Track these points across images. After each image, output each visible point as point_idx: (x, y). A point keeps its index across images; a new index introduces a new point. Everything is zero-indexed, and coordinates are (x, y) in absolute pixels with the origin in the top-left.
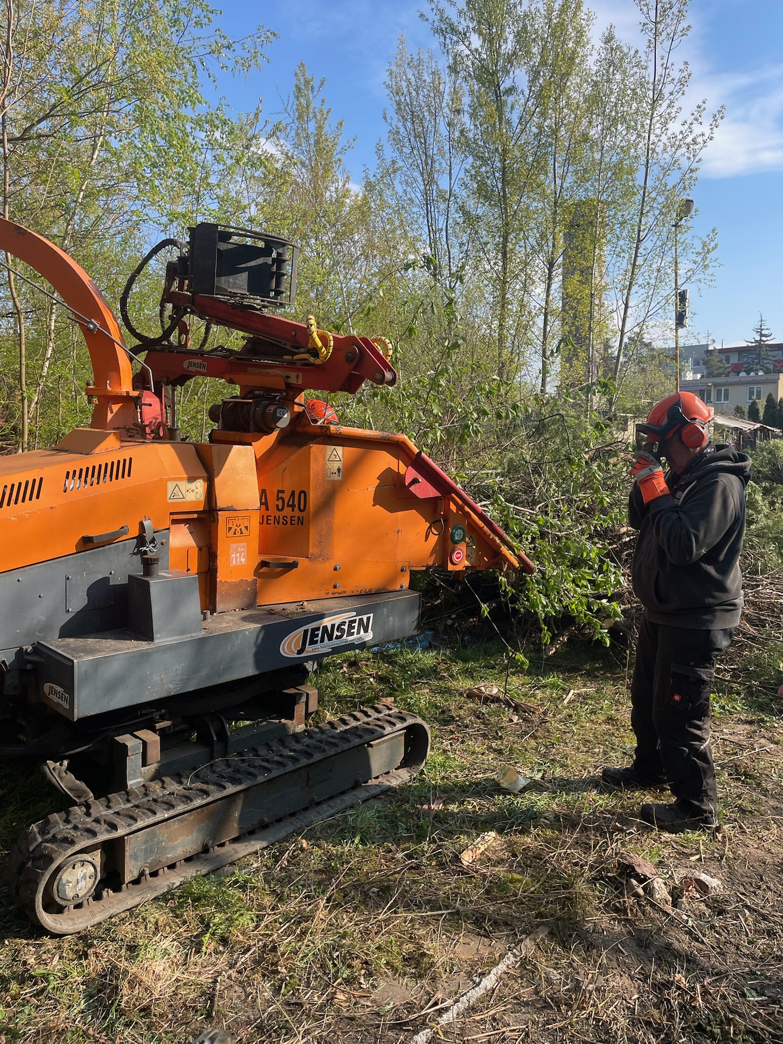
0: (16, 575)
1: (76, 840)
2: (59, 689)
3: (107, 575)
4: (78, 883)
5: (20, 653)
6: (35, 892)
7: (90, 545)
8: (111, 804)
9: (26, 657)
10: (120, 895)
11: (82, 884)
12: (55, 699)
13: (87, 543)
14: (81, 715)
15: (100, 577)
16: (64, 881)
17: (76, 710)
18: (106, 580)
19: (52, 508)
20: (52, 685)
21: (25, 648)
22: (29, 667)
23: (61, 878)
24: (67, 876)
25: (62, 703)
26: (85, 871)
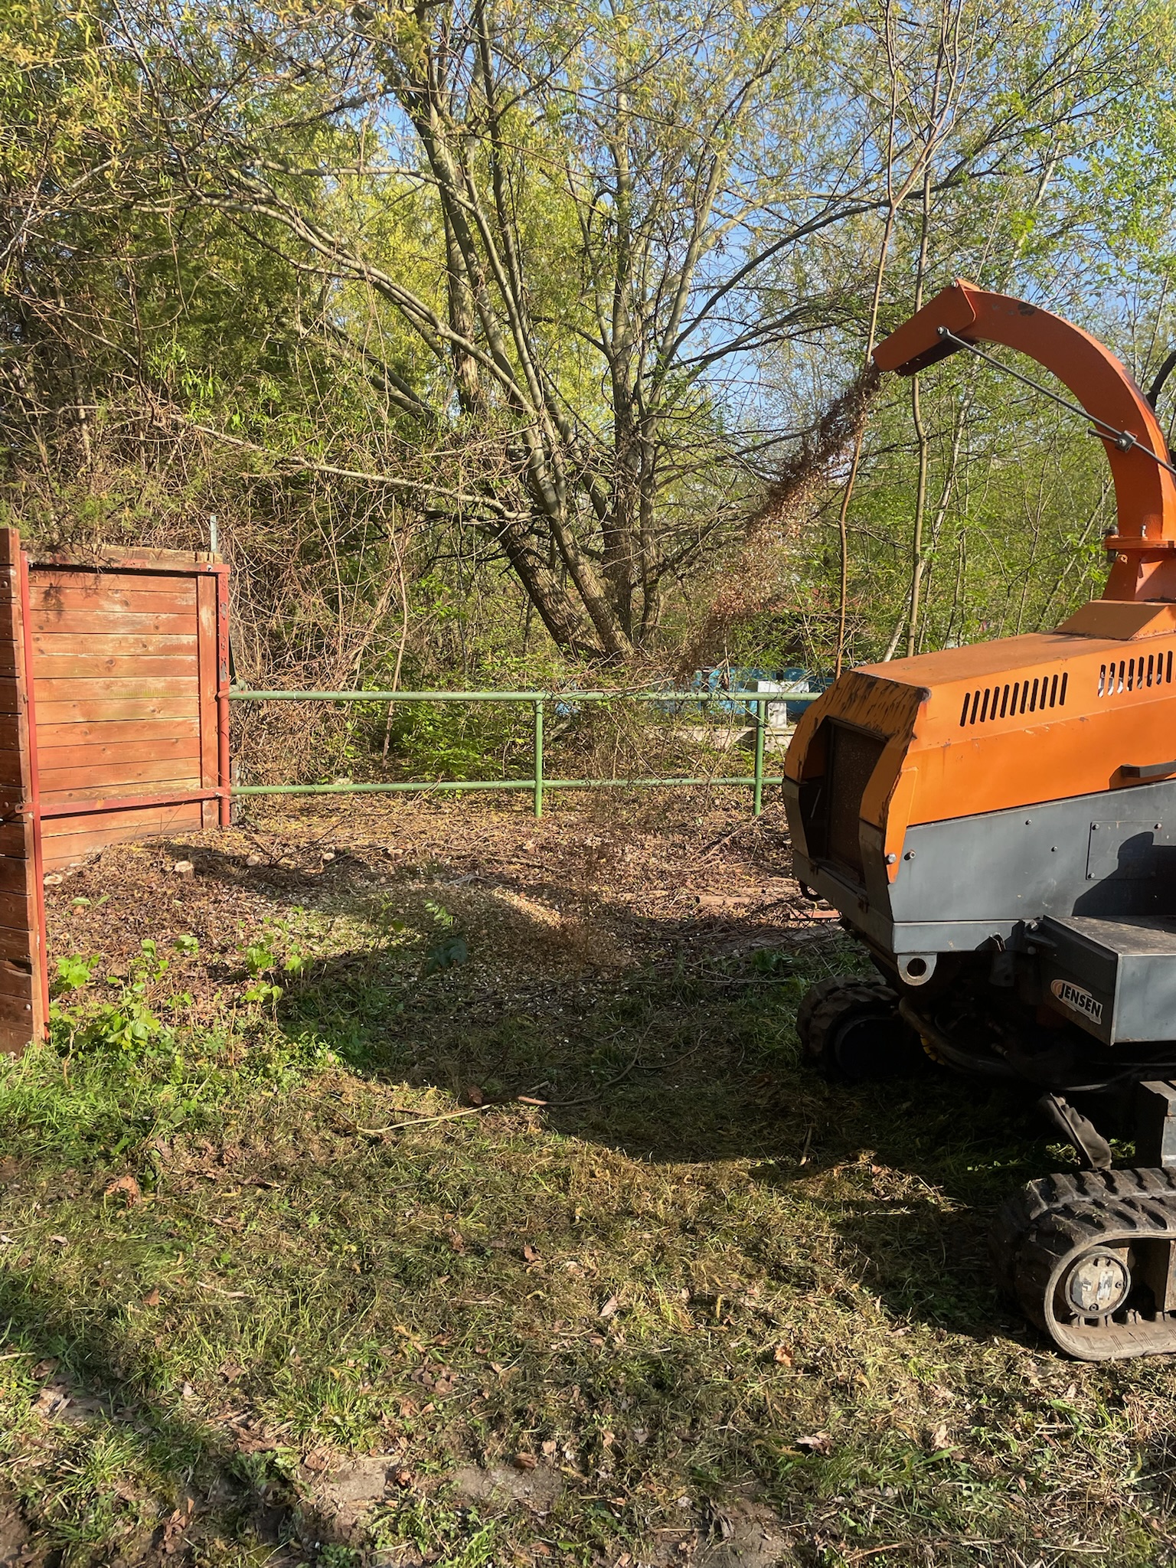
0: (1025, 814)
1: (1106, 1223)
2: (1082, 992)
3: (1151, 829)
4: (1099, 1288)
5: (1020, 928)
6: (1045, 1282)
7: (1131, 780)
8: (1145, 1183)
9: (1028, 935)
10: (1155, 1327)
11: (1105, 1291)
12: (1073, 1006)
13: (1127, 777)
14: (1122, 1039)
15: (1140, 831)
16: (1081, 1280)
17: (1114, 1029)
18: (1148, 837)
19: (1082, 719)
20: (1068, 984)
21: (1027, 922)
22: (1031, 950)
23: (1077, 1273)
24: (1085, 1272)
25: (1086, 1013)
26: (1110, 1274)
